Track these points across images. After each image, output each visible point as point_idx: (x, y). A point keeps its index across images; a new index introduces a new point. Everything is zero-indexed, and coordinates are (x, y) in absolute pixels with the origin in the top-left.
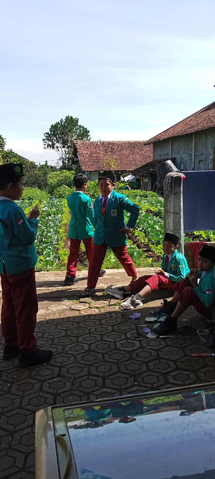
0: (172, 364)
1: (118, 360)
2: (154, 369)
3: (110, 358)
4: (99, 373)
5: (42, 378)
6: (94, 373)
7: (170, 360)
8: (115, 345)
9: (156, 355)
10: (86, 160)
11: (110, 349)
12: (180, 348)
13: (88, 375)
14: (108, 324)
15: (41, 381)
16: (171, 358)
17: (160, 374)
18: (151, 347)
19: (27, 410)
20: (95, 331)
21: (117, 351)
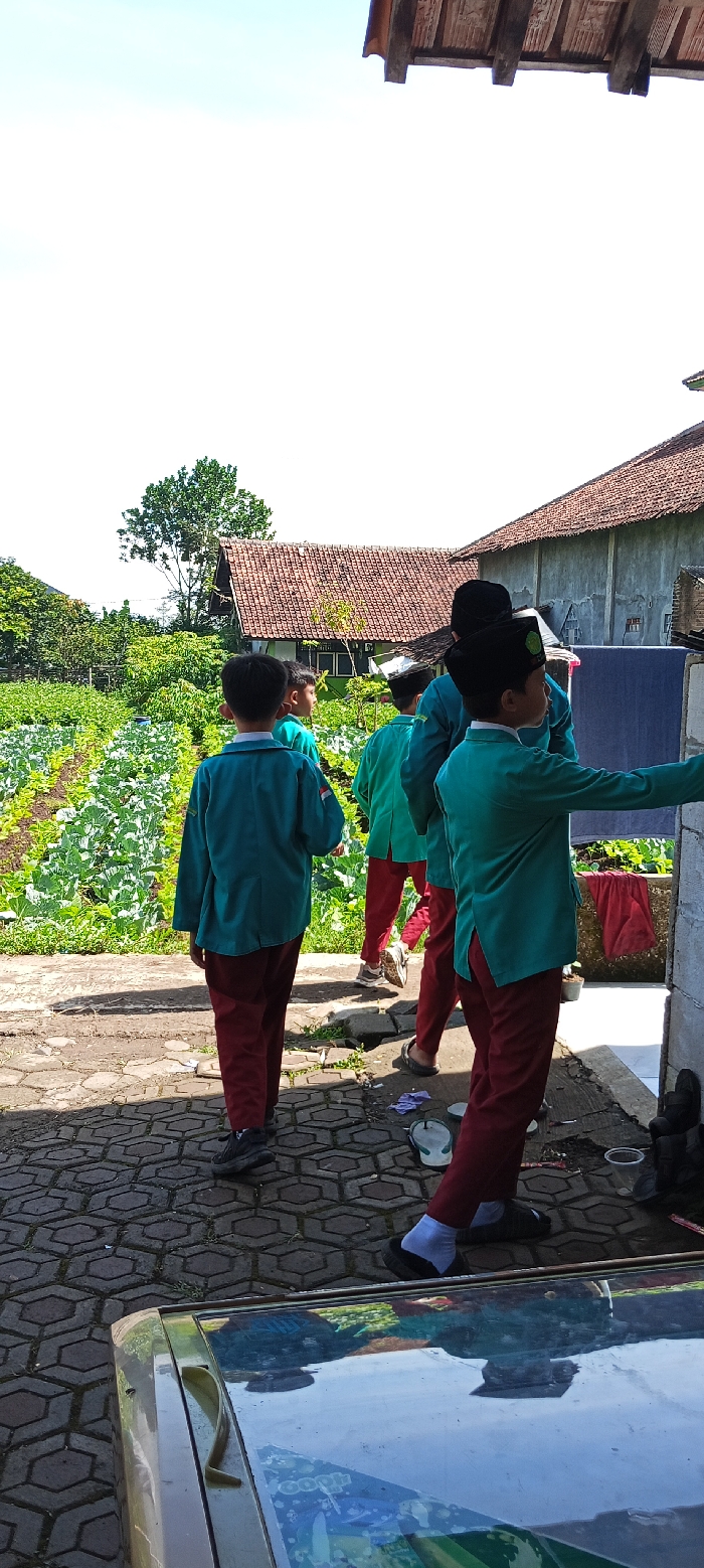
1: (349, 1237)
3: (323, 1229)
4: (286, 1274)
5: (102, 1286)
6: (271, 1275)
8: (341, 1191)
10: (257, 601)
11: (322, 1203)
12: (548, 1204)
13: (251, 1280)
14: (319, 1124)
15: (97, 1292)
19: (52, 1380)
21: (345, 1209)
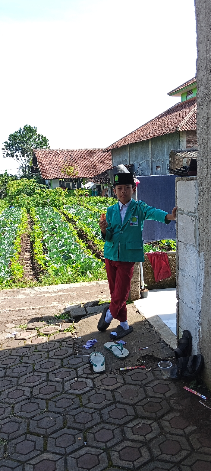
0: (130, 410)
1: (65, 409)
2: (108, 419)
3: (56, 406)
4: (40, 429)
6: (34, 431)
7: (127, 404)
8: (63, 387)
9: (112, 399)
10: (46, 168)
11: (56, 393)
12: (140, 385)
13: (26, 434)
14: (57, 357)
16: (129, 402)
17: (116, 427)
18: (107, 387)
20: (41, 367)
21: (64, 395)
